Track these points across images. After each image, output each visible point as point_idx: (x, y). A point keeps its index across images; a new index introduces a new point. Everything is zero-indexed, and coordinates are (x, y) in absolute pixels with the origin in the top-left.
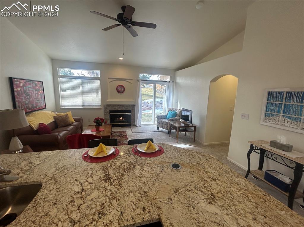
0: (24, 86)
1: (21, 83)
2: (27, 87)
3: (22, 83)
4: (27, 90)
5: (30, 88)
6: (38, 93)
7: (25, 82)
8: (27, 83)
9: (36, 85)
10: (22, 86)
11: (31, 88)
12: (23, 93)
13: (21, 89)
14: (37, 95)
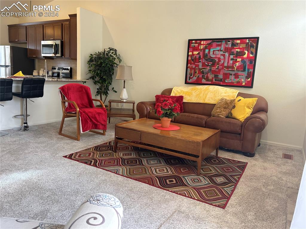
0: (206, 48)
1: (201, 44)
2: (212, 50)
3: (203, 44)
4: (211, 53)
5: (218, 51)
6: (235, 58)
7: (211, 43)
8: (214, 44)
9: (233, 45)
10: (202, 48)
11: (222, 51)
12: (202, 57)
13: (199, 52)
14: (231, 62)
